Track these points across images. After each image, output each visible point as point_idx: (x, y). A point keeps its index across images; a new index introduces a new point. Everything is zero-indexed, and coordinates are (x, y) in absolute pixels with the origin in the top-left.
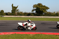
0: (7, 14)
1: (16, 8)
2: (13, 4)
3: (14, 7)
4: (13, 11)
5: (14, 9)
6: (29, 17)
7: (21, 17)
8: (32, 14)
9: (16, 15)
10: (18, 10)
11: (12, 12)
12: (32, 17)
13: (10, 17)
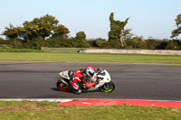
0: (94, 44)
1: (123, 24)
2: (112, 14)
3: (117, 23)
4: (113, 36)
5: (117, 27)
6: (164, 52)
7: (138, 52)
8: (172, 45)
9: (122, 48)
10: (127, 32)
11: (110, 38)
12: (172, 52)
13: (103, 54)
